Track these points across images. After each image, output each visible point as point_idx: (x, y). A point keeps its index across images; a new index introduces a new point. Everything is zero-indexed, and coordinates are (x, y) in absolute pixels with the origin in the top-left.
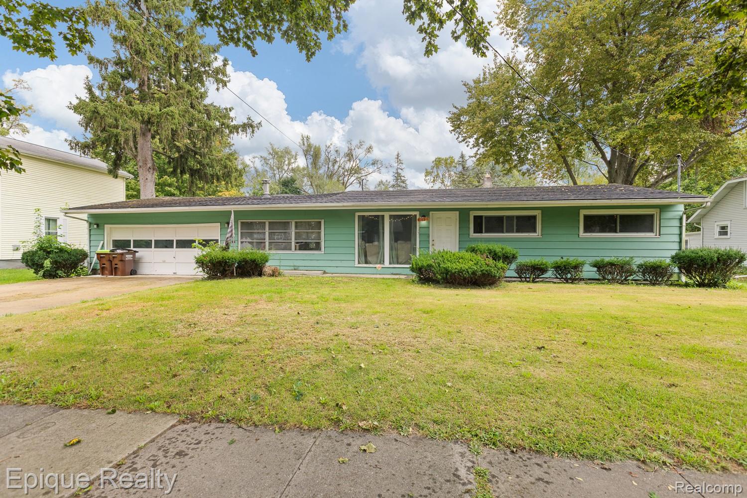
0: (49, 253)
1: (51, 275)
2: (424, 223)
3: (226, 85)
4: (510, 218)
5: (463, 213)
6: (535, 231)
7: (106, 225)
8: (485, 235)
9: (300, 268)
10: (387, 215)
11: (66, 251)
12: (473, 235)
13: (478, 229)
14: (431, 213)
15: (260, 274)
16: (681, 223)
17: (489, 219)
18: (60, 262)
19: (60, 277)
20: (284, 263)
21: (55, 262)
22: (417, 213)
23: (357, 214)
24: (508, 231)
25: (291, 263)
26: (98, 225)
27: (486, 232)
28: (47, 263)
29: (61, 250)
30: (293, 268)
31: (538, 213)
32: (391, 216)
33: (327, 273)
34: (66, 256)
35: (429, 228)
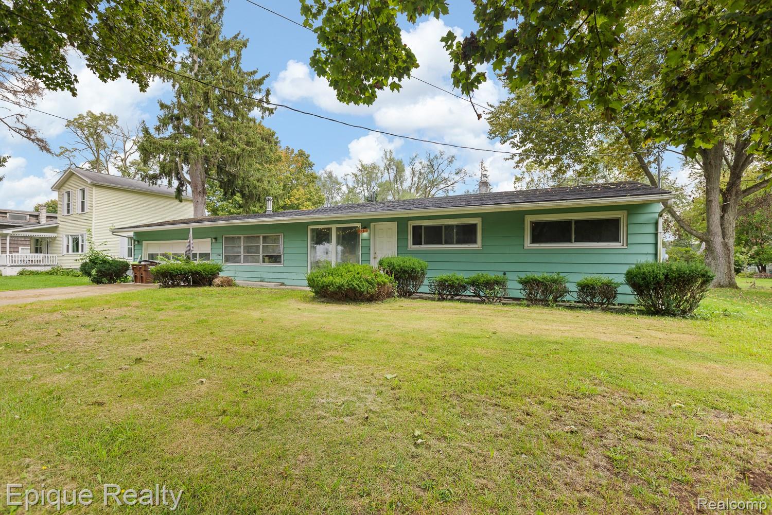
0: (96, 264)
1: (97, 281)
2: (365, 235)
3: (273, 113)
4: (449, 228)
5: (402, 223)
6: (475, 242)
7: (144, 242)
8: (424, 247)
9: (266, 280)
10: (334, 227)
11: (109, 263)
12: (411, 247)
13: (417, 242)
14: (372, 224)
15: (210, 285)
16: (657, 229)
17: (429, 229)
18: (104, 272)
19: (103, 283)
20: (238, 274)
21: (99, 271)
22: (359, 225)
23: (310, 227)
24: (446, 243)
25: (257, 275)
26: (138, 241)
27: (426, 243)
28: (94, 272)
29: (105, 262)
30: (260, 279)
31: (478, 221)
32: (338, 229)
33: (286, 285)
34: (107, 266)
35: (370, 239)
